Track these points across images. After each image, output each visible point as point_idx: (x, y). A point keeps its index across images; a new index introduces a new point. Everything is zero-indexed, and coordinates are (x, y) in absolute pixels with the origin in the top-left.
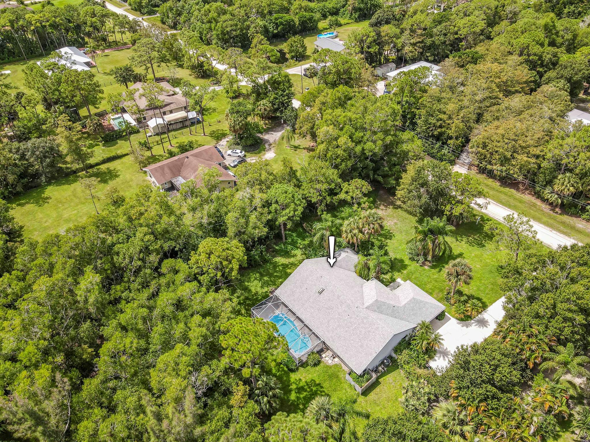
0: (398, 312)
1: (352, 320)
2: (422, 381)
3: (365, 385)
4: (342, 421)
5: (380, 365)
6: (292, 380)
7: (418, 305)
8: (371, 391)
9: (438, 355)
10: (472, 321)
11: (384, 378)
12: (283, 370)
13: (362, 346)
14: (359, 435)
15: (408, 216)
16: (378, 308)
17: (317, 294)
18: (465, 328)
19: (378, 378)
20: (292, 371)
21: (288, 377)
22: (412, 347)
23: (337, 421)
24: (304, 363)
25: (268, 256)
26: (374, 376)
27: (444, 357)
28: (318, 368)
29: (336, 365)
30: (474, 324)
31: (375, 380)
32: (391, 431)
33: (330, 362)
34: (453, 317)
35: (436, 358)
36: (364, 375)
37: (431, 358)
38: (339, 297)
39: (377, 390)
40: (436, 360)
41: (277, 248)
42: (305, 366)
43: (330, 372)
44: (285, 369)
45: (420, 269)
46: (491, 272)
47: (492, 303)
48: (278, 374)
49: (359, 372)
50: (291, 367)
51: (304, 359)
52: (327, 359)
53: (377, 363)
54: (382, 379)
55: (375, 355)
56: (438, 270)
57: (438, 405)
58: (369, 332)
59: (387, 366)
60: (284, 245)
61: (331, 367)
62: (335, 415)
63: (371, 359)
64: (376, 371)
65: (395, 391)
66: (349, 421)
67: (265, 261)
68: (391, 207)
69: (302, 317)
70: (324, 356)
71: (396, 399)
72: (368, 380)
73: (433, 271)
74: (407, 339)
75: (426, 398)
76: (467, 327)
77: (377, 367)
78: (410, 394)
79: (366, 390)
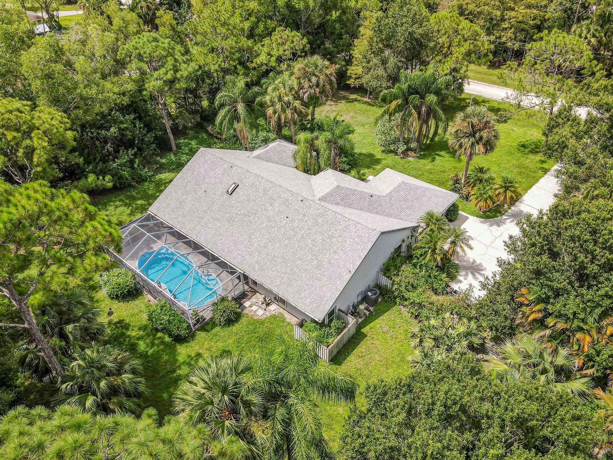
0: (381, 205)
1: (295, 224)
2: (447, 315)
3: (334, 341)
4: (280, 413)
5: (361, 303)
6: (181, 359)
7: (412, 192)
8: (349, 354)
9: (463, 273)
10: (504, 217)
11: (372, 325)
12: (163, 342)
13: (319, 266)
14: (334, 446)
15: (369, 107)
16: (342, 200)
17: (226, 196)
18: (495, 227)
19: (359, 327)
20: (179, 339)
21: (173, 352)
22: (415, 261)
23: (265, 417)
24: (207, 324)
25: (145, 172)
26: (351, 321)
27: (473, 274)
28: (236, 328)
29: (274, 317)
30: (508, 221)
31: (353, 331)
32: (438, 408)
33: (260, 312)
34: (472, 214)
35: (461, 278)
36: (331, 321)
37: (453, 278)
38: (265, 191)
39: (361, 348)
40: (461, 282)
41: (164, 161)
42: (208, 327)
43: (261, 331)
44: (167, 339)
45: (402, 161)
46: (511, 153)
47: (526, 190)
48: (150, 352)
49: (320, 315)
50: (175, 332)
51: (208, 315)
52: (254, 308)
53: (354, 298)
54: (368, 327)
55: (348, 277)
56: (430, 159)
57: (486, 357)
58: (331, 237)
59: (374, 303)
60: (175, 155)
61: (262, 323)
62: (255, 399)
63: (340, 286)
64: (355, 313)
65: (398, 345)
66: (300, 407)
67: (142, 180)
68: (343, 101)
69: (200, 240)
70: (247, 304)
71: (403, 359)
72: (339, 330)
73: (422, 161)
74: (404, 249)
75: (465, 343)
76: (499, 226)
77: (355, 307)
78: (429, 343)
79: (339, 353)
